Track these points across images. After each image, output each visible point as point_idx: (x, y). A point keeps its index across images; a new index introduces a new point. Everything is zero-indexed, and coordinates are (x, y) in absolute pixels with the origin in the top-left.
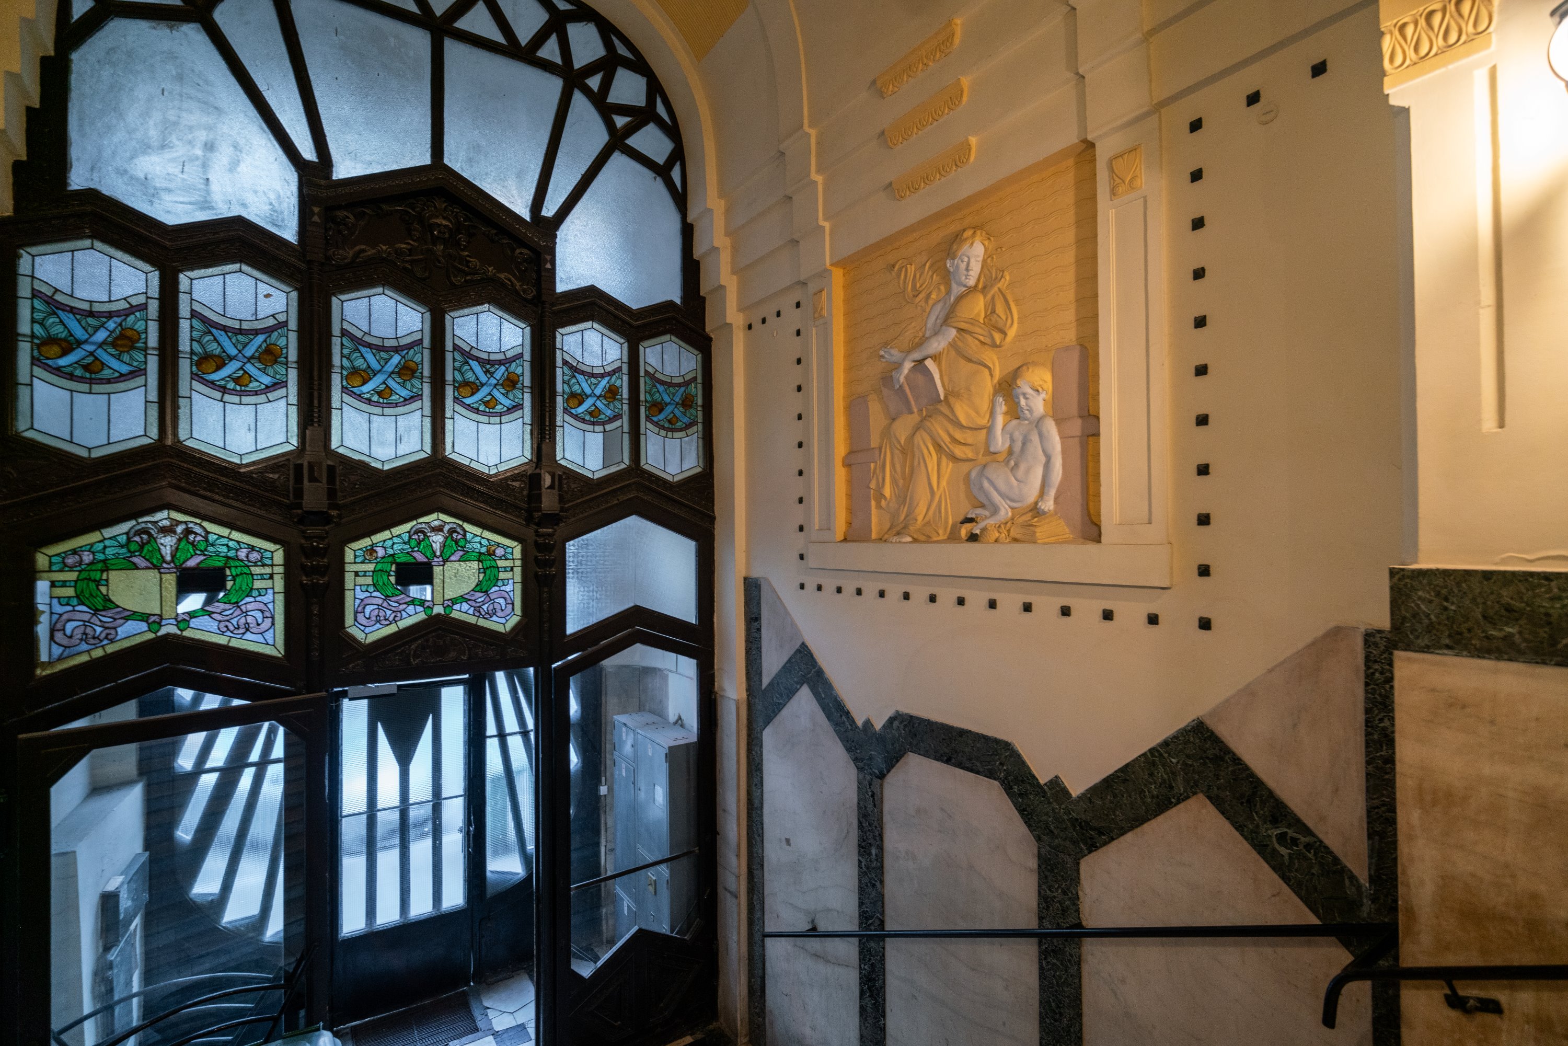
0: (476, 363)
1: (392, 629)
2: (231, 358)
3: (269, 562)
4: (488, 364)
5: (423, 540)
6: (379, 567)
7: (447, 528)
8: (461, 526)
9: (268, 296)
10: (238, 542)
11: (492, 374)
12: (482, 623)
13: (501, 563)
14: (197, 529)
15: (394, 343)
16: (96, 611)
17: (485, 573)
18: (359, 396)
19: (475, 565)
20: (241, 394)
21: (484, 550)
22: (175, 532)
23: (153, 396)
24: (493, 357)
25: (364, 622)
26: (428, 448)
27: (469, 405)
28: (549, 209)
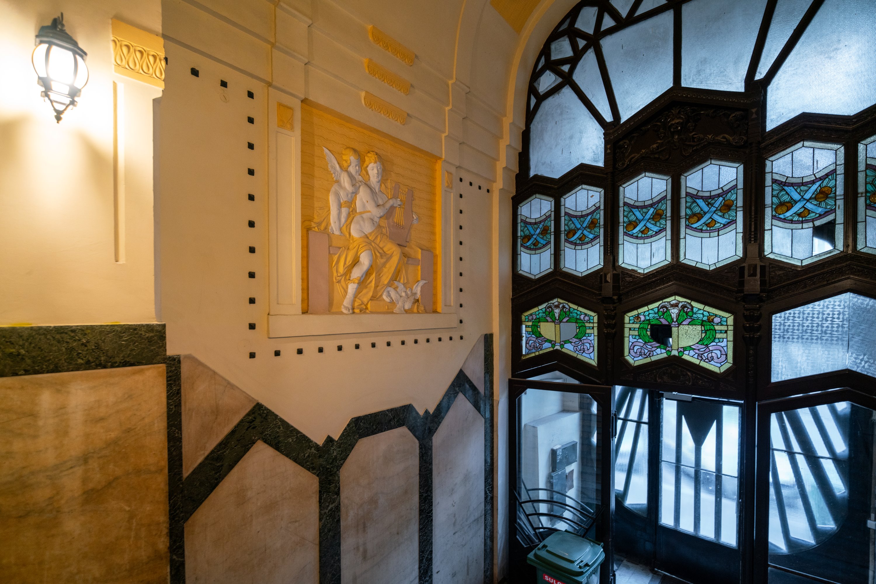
0: (701, 200)
1: (648, 360)
2: (578, 229)
3: (592, 321)
4: (709, 199)
5: (666, 312)
6: (642, 326)
7: (680, 305)
8: (690, 304)
9: (592, 196)
10: (581, 312)
11: (712, 205)
12: (703, 364)
13: (717, 328)
14: (566, 306)
15: (650, 202)
16: (537, 338)
17: (706, 333)
18: (632, 235)
19: (699, 328)
20: (582, 245)
21: (705, 318)
22: (559, 307)
23: (553, 252)
24: (714, 193)
25: (634, 354)
26: (669, 259)
27: (696, 228)
28: (761, 74)
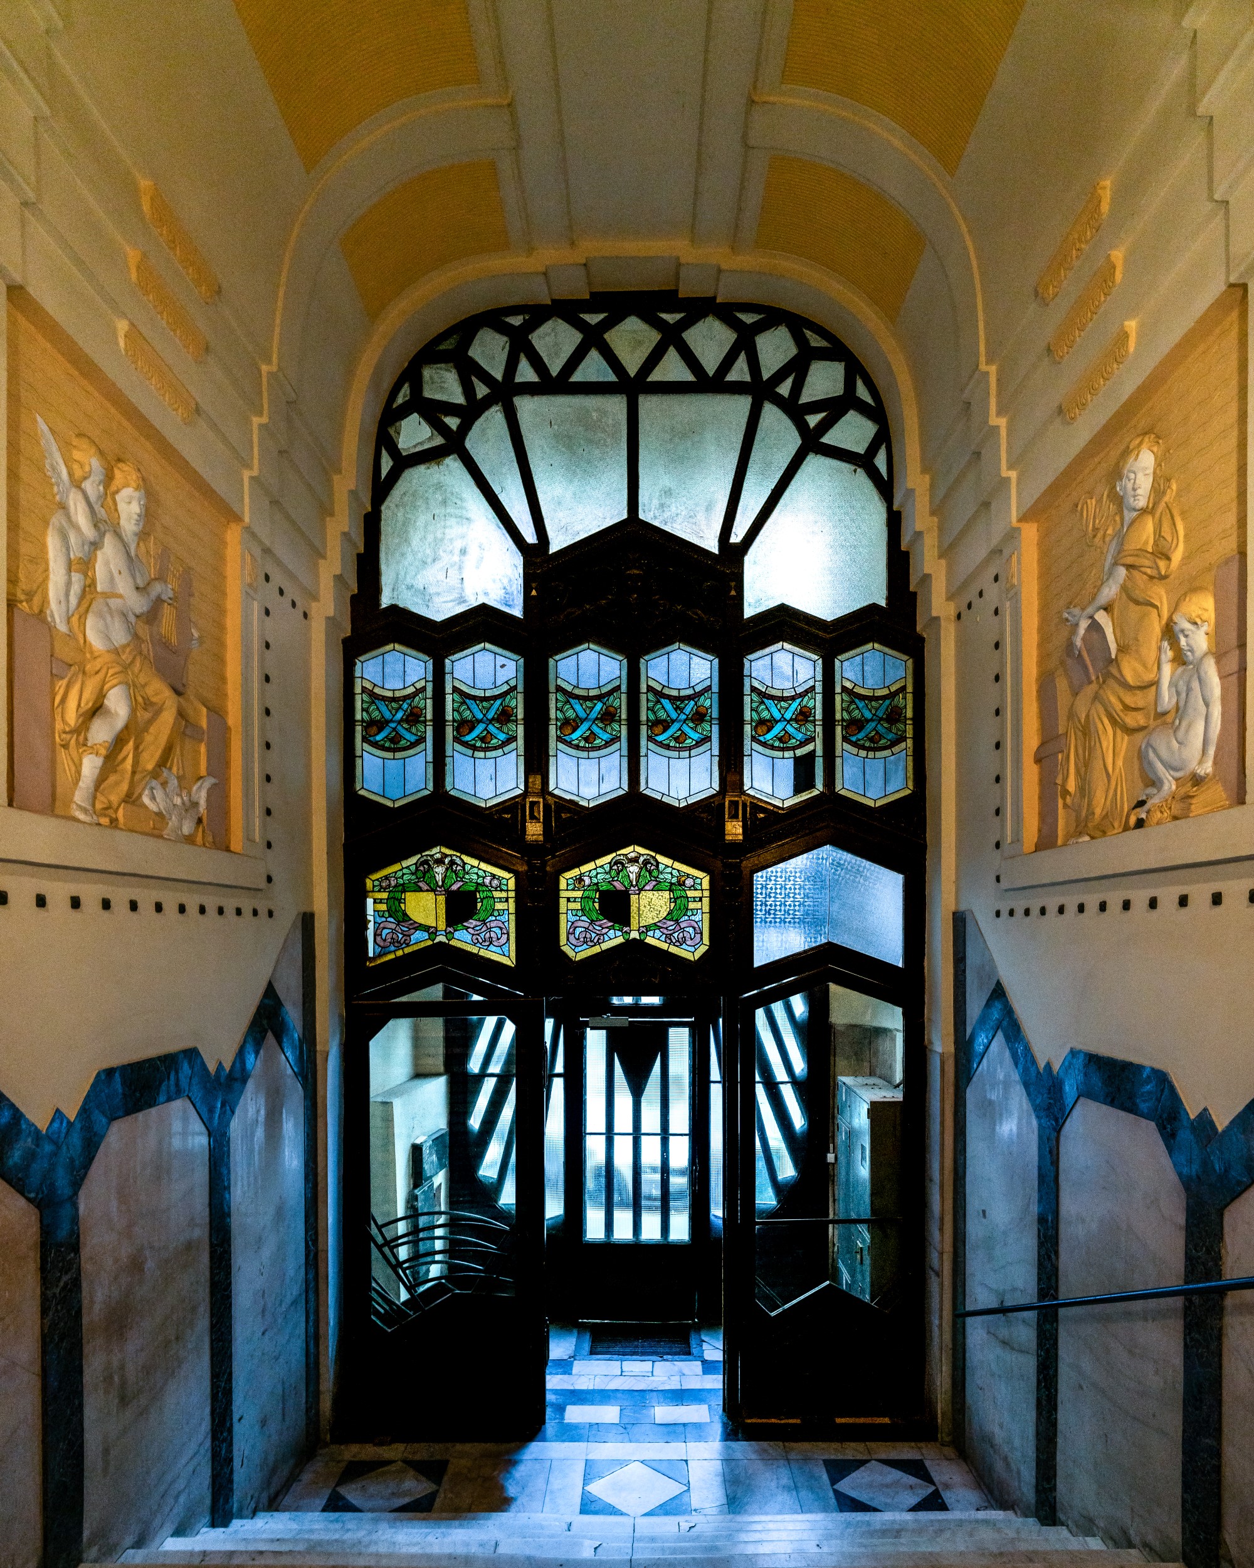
0: (668, 701)
1: (596, 950)
2: (479, 722)
3: (505, 888)
4: (678, 701)
5: (622, 870)
6: (586, 894)
7: (642, 859)
8: (654, 858)
9: (503, 666)
10: (484, 871)
11: (682, 710)
12: (673, 950)
13: (690, 894)
14: (458, 861)
15: (597, 692)
16: (399, 923)
17: (675, 902)
18: (570, 742)
19: (666, 894)
20: (486, 750)
21: (674, 880)
22: (444, 863)
23: (430, 758)
24: (683, 693)
25: (574, 942)
26: (625, 786)
27: (661, 742)
28: (737, 535)
